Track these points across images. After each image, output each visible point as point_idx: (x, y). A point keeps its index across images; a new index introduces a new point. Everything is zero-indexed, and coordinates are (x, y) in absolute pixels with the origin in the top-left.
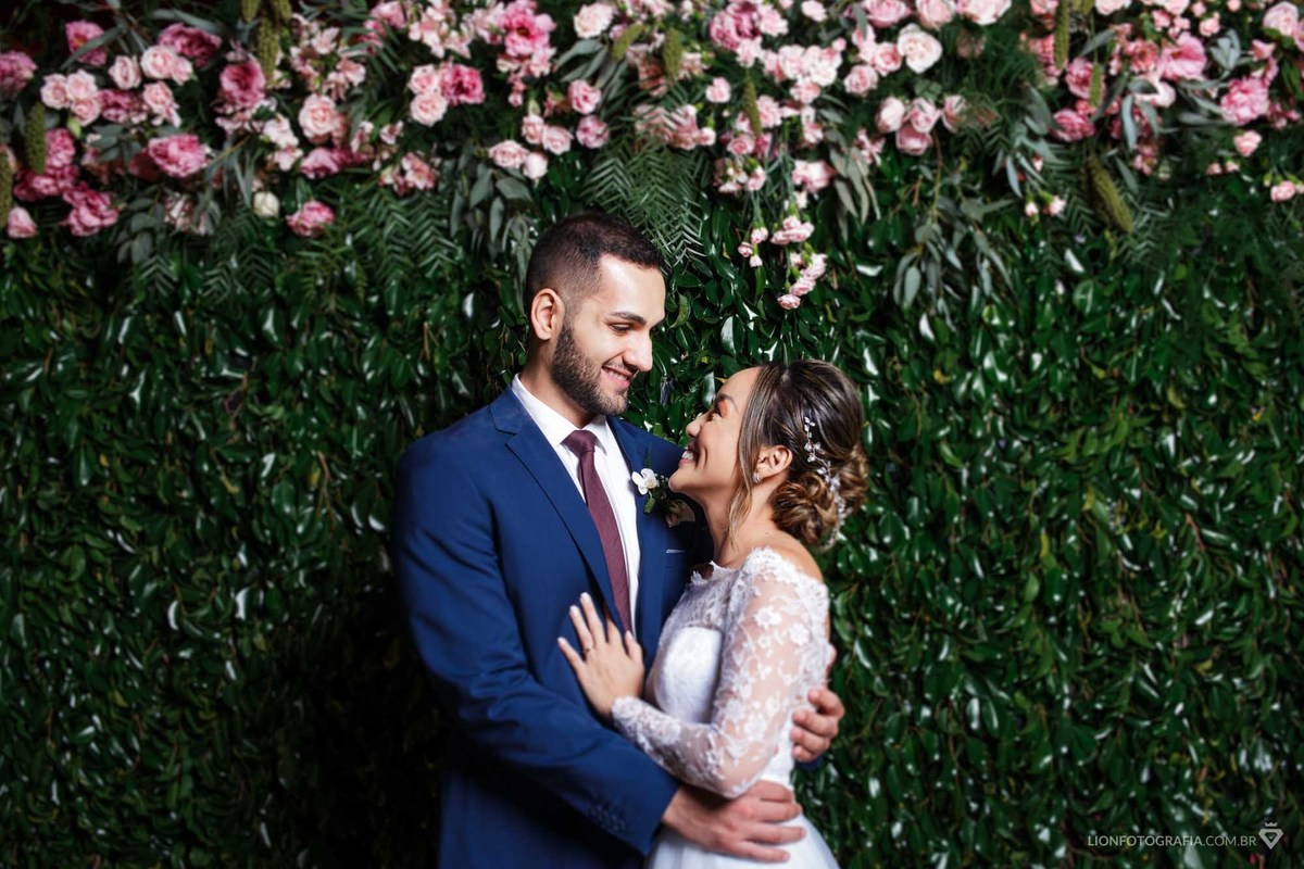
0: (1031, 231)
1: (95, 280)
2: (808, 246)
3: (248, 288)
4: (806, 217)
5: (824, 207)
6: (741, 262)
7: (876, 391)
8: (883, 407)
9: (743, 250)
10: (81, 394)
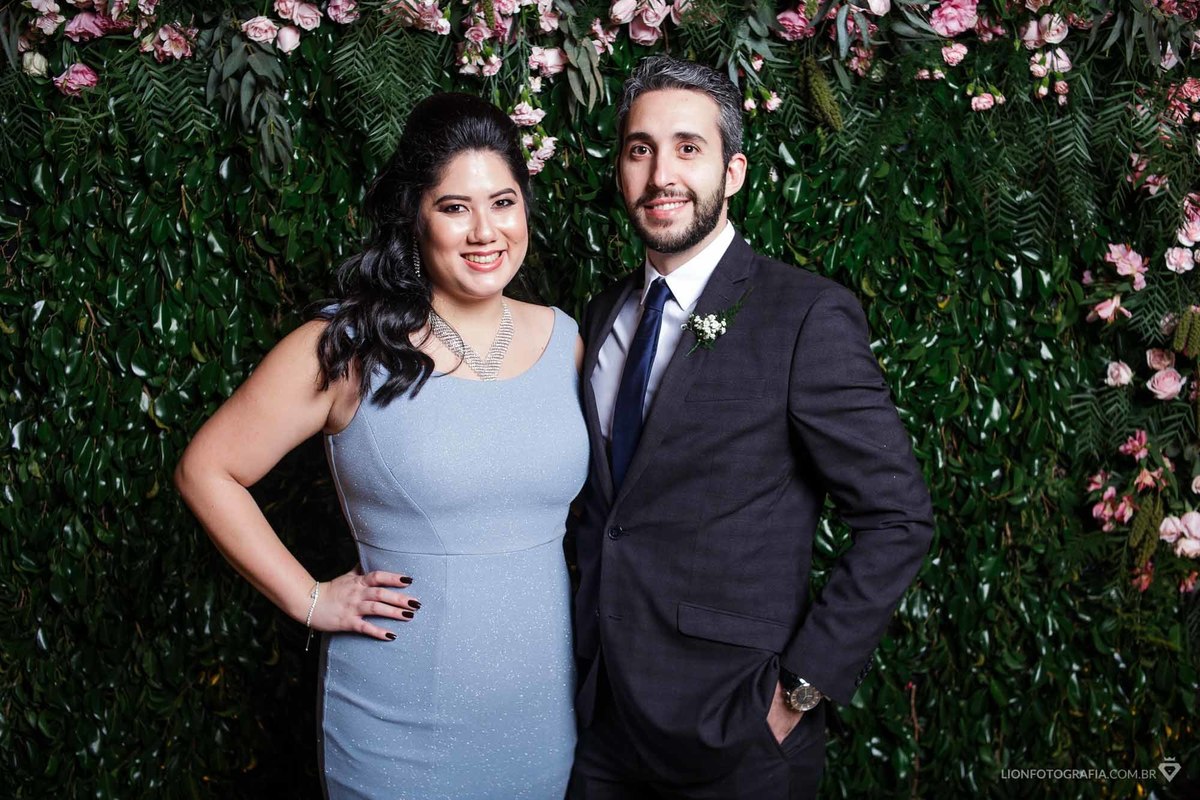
0: (749, 125)
2: (540, 128)
4: (538, 103)
5: (556, 93)
7: (597, 266)
8: (602, 278)
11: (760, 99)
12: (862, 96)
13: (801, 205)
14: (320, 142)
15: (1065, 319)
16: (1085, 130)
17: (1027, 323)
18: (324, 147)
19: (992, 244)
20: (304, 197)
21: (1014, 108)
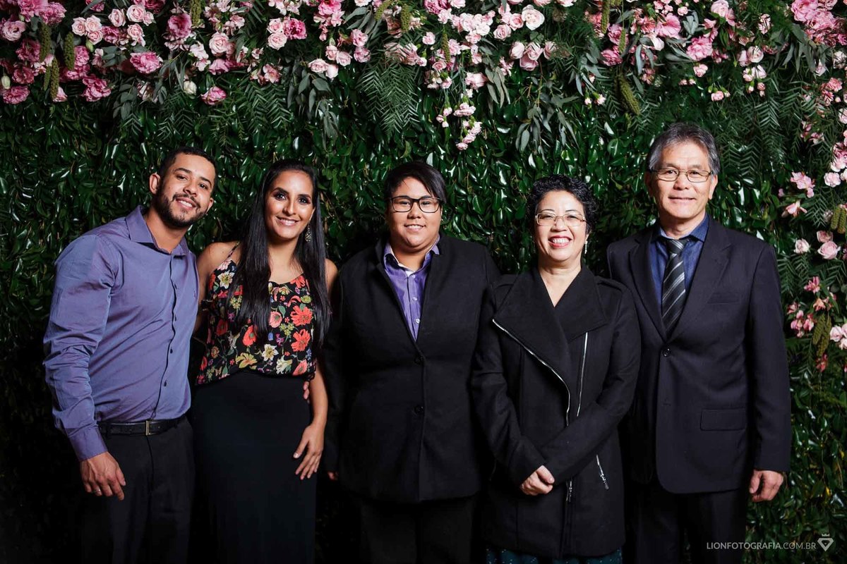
0: (587, 112)
1: (98, 125)
2: (473, 117)
3: (181, 132)
4: (472, 103)
5: (481, 97)
6: (438, 125)
7: (505, 193)
8: (509, 201)
9: (439, 119)
10: (91, 185)
11: (593, 98)
12: (650, 95)
13: (618, 156)
14: (350, 128)
15: (769, 217)
16: (776, 110)
17: (747, 220)
18: (351, 130)
19: (726, 176)
20: (341, 158)
21: (735, 99)
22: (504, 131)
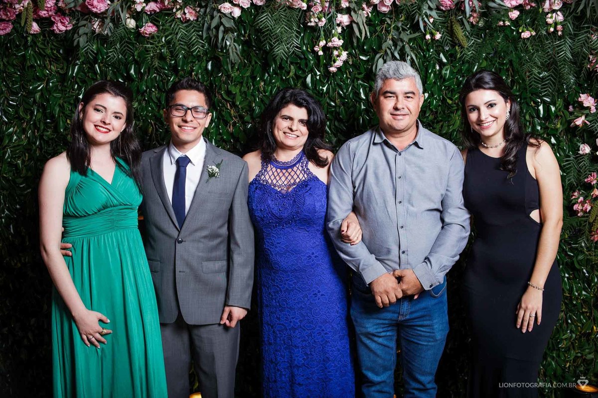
0: (427, 44)
1: (63, 51)
2: (341, 48)
3: (124, 57)
4: (341, 37)
5: (348, 33)
6: (315, 53)
7: (364, 106)
8: (367, 111)
9: (316, 49)
10: (59, 95)
11: (432, 35)
12: (475, 33)
13: (449, 79)
14: (249, 55)
15: (561, 127)
16: (570, 46)
17: (545, 128)
18: (251, 56)
19: (530, 95)
20: (243, 77)
21: (539, 37)
22: (364, 58)
